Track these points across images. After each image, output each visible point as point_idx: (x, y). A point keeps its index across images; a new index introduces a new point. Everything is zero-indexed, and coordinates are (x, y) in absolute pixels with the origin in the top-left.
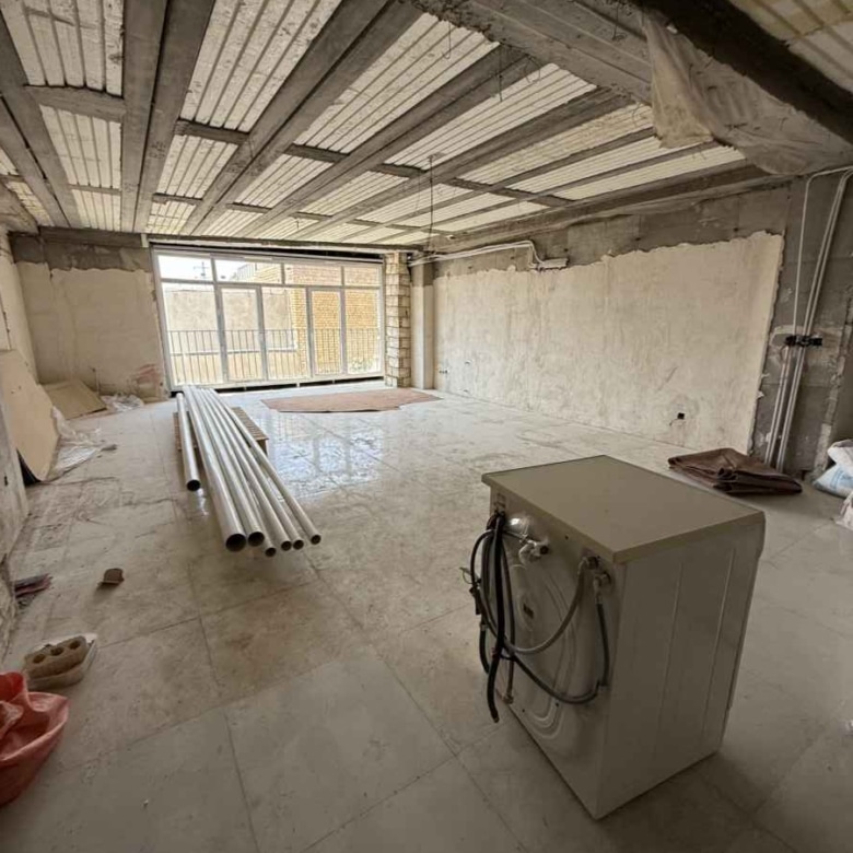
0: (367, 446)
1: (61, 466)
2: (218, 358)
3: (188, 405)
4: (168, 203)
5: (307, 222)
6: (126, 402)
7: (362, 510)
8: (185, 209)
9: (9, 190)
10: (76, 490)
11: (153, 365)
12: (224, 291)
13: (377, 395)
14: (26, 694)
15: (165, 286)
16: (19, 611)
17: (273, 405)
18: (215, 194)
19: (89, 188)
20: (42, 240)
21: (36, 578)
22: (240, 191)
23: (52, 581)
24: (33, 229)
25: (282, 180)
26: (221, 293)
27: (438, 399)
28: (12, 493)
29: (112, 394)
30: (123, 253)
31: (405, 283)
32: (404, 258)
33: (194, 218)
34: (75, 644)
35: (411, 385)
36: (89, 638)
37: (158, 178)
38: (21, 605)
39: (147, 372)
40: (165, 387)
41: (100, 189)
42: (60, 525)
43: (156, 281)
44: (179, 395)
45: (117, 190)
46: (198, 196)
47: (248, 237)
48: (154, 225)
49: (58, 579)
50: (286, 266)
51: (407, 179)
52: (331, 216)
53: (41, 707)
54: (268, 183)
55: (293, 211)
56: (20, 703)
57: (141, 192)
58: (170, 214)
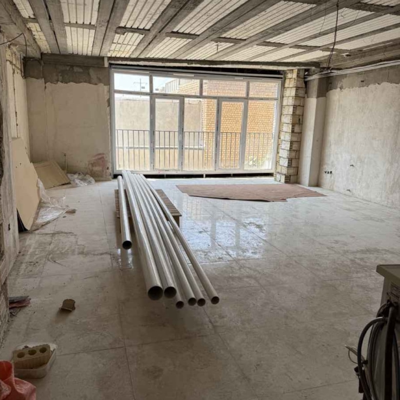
0: (257, 230)
1: (40, 221)
2: (148, 152)
3: (125, 185)
4: (126, 34)
5: (224, 45)
6: (83, 180)
7: (253, 282)
8: (137, 38)
9: (28, 29)
10: (48, 239)
11: (103, 154)
12: (157, 100)
13: (267, 188)
14: (13, 378)
15: (117, 96)
16: (10, 319)
17: (184, 189)
18: (160, 25)
19: (76, 25)
20: (42, 63)
21: (22, 297)
22: (178, 23)
23: (31, 301)
24: (38, 55)
25: (211, 12)
26: (154, 102)
27: (322, 195)
28: (11, 236)
29: (75, 173)
30: (92, 72)
31: (300, 95)
32: (302, 74)
33: (143, 44)
34: (44, 349)
35: (297, 182)
36: (53, 347)
37: (122, 15)
38: (12, 315)
39: (100, 159)
40: (110, 170)
41: (83, 26)
42: (37, 262)
43: (111, 91)
44: (120, 177)
45: (94, 25)
46: (147, 28)
47: (178, 58)
48: (114, 50)
49: (34, 301)
50: (204, 81)
51: (314, 5)
52: (245, 40)
53: (21, 390)
54: (200, 15)
55: (214, 37)
56: (9, 383)
57: (109, 26)
58: (126, 42)
